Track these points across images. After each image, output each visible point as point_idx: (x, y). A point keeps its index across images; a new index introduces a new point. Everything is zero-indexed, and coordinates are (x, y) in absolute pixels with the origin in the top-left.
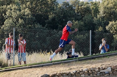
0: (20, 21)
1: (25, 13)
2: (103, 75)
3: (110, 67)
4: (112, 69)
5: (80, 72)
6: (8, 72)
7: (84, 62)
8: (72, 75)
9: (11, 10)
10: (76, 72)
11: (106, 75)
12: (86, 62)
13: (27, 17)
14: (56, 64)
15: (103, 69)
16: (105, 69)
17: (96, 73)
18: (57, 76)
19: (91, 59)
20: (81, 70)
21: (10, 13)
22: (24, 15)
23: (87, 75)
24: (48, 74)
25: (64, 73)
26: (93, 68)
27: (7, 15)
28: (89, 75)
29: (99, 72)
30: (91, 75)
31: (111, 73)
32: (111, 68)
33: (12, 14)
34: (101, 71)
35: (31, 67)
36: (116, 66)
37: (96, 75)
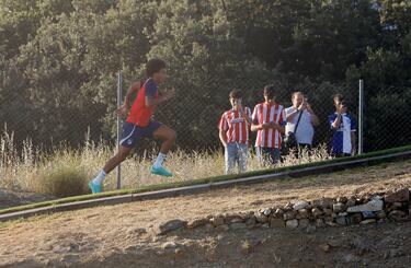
0: (197, 50)
1: (212, 25)
2: (356, 222)
3: (378, 197)
4: (385, 203)
5: (285, 211)
6: (68, 214)
7: (307, 181)
8: (257, 222)
9: (170, 15)
10: (272, 211)
11: (366, 221)
12: (314, 179)
13: (220, 38)
14: (219, 187)
15: (357, 203)
16: (362, 202)
17: (334, 215)
18: (209, 226)
19: (330, 172)
20: (286, 206)
21: (167, 24)
22: (210, 32)
23: (306, 221)
24: (183, 219)
25: (234, 217)
26: (324, 199)
27: (158, 31)
28: (312, 221)
29: (345, 214)
30: (319, 221)
31: (382, 214)
32: (383, 199)
33: (170, 29)
34: (349, 210)
35: (140, 199)
36: (397, 194)
37: (334, 221)
